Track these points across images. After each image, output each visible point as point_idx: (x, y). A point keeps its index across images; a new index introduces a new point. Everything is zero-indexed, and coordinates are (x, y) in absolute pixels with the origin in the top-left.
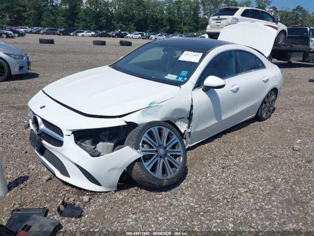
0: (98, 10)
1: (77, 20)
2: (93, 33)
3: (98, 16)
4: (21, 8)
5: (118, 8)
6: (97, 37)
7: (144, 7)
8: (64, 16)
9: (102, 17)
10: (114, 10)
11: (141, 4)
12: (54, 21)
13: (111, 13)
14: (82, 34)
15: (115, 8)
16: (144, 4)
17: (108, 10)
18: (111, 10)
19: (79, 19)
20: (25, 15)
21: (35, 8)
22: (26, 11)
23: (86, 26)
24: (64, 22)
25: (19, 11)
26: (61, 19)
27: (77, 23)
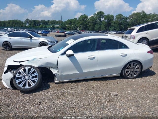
0: (121, 21)
1: (110, 27)
2: (115, 32)
3: (120, 24)
4: (87, 23)
5: (132, 19)
6: (116, 34)
7: (147, 18)
8: (105, 25)
9: (122, 24)
10: (129, 21)
11: (145, 16)
12: (100, 27)
13: (128, 22)
14: (109, 33)
15: (130, 20)
16: (147, 16)
17: (126, 21)
18: (127, 21)
19: (111, 26)
20: (88, 26)
21: (93, 22)
22: (89, 24)
23: (114, 29)
24: (104, 28)
25: (86, 24)
26: (103, 26)
27: (110, 28)
